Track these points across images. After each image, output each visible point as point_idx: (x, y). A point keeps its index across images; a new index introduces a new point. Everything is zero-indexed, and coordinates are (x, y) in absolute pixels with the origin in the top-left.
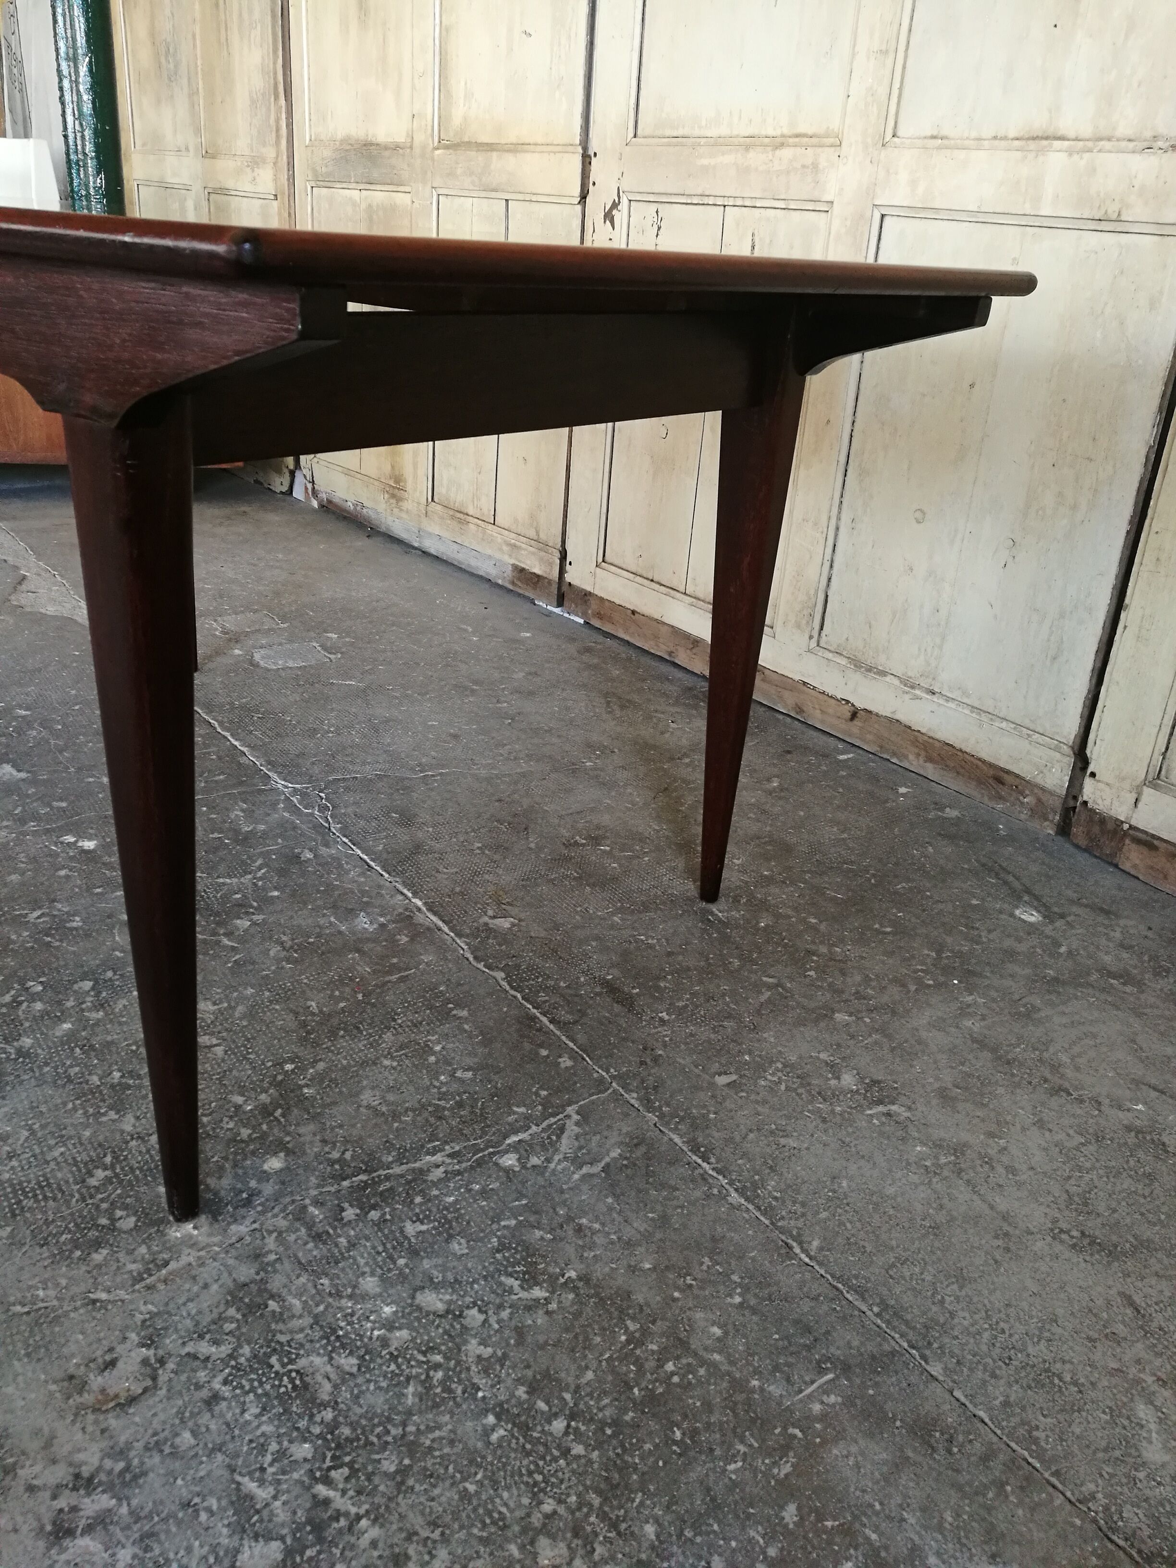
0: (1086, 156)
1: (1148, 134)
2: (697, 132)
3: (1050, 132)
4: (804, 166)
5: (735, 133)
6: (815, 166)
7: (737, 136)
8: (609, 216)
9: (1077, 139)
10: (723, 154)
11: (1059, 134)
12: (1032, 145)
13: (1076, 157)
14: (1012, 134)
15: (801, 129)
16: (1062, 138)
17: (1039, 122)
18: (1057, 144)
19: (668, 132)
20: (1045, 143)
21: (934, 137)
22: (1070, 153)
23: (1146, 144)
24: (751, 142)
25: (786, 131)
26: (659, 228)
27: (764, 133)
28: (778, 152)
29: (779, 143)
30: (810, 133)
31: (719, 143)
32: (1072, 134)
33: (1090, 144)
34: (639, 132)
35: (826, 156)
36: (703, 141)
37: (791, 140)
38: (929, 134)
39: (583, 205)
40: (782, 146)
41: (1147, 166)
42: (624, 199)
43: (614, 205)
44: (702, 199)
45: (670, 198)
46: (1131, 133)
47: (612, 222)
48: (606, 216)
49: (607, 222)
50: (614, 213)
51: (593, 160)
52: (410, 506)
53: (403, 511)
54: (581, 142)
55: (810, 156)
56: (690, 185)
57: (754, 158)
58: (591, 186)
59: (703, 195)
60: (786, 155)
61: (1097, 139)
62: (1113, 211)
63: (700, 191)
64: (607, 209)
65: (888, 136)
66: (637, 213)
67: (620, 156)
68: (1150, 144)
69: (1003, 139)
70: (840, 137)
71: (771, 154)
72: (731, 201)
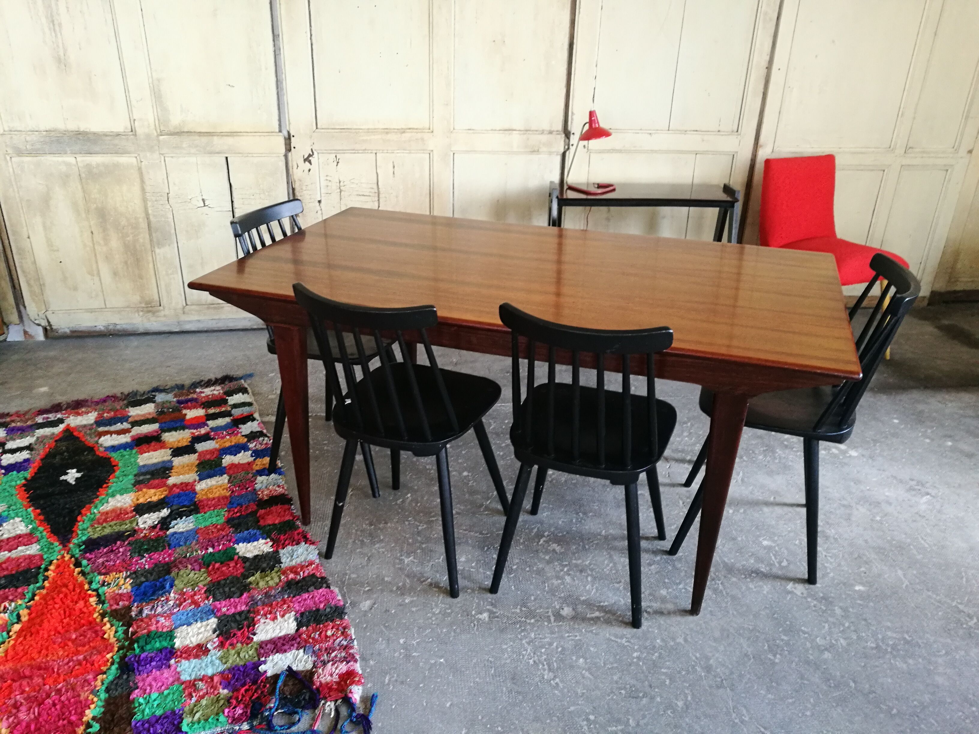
0: (525, 135)
1: (541, 129)
2: (355, 127)
3: (511, 128)
4: (417, 139)
5: (376, 127)
6: (422, 139)
7: (379, 129)
8: (307, 160)
9: (519, 131)
10: (374, 135)
11: (514, 128)
12: (506, 132)
13: (522, 136)
14: (497, 129)
15: (411, 127)
16: (515, 130)
17: (507, 127)
18: (514, 132)
19: (337, 127)
20: (510, 132)
21: (469, 130)
22: (520, 134)
23: (541, 132)
24: (387, 131)
25: (404, 127)
26: (338, 163)
27: (392, 127)
28: (403, 135)
29: (403, 131)
30: (416, 127)
31: (369, 131)
32: (518, 129)
33: (525, 132)
34: (319, 127)
35: (426, 136)
36: (361, 131)
37: (408, 130)
38: (468, 128)
39: (286, 156)
40: (404, 132)
41: (544, 138)
42: (315, 153)
43: (310, 156)
44: (365, 151)
45: (344, 151)
46: (536, 129)
47: (310, 162)
48: (305, 160)
49: (307, 163)
50: (310, 158)
51: (292, 139)
52: (167, 312)
53: (158, 317)
54: (280, 131)
55: (419, 135)
56: (357, 147)
57: (391, 136)
58: (292, 149)
59: (365, 150)
60: (407, 135)
61: (527, 131)
62: (536, 149)
63: (364, 148)
64: (306, 157)
65: (452, 129)
66: (323, 158)
67: (311, 137)
68: (543, 132)
69: (495, 130)
70: (431, 129)
71: (399, 136)
72: (381, 151)
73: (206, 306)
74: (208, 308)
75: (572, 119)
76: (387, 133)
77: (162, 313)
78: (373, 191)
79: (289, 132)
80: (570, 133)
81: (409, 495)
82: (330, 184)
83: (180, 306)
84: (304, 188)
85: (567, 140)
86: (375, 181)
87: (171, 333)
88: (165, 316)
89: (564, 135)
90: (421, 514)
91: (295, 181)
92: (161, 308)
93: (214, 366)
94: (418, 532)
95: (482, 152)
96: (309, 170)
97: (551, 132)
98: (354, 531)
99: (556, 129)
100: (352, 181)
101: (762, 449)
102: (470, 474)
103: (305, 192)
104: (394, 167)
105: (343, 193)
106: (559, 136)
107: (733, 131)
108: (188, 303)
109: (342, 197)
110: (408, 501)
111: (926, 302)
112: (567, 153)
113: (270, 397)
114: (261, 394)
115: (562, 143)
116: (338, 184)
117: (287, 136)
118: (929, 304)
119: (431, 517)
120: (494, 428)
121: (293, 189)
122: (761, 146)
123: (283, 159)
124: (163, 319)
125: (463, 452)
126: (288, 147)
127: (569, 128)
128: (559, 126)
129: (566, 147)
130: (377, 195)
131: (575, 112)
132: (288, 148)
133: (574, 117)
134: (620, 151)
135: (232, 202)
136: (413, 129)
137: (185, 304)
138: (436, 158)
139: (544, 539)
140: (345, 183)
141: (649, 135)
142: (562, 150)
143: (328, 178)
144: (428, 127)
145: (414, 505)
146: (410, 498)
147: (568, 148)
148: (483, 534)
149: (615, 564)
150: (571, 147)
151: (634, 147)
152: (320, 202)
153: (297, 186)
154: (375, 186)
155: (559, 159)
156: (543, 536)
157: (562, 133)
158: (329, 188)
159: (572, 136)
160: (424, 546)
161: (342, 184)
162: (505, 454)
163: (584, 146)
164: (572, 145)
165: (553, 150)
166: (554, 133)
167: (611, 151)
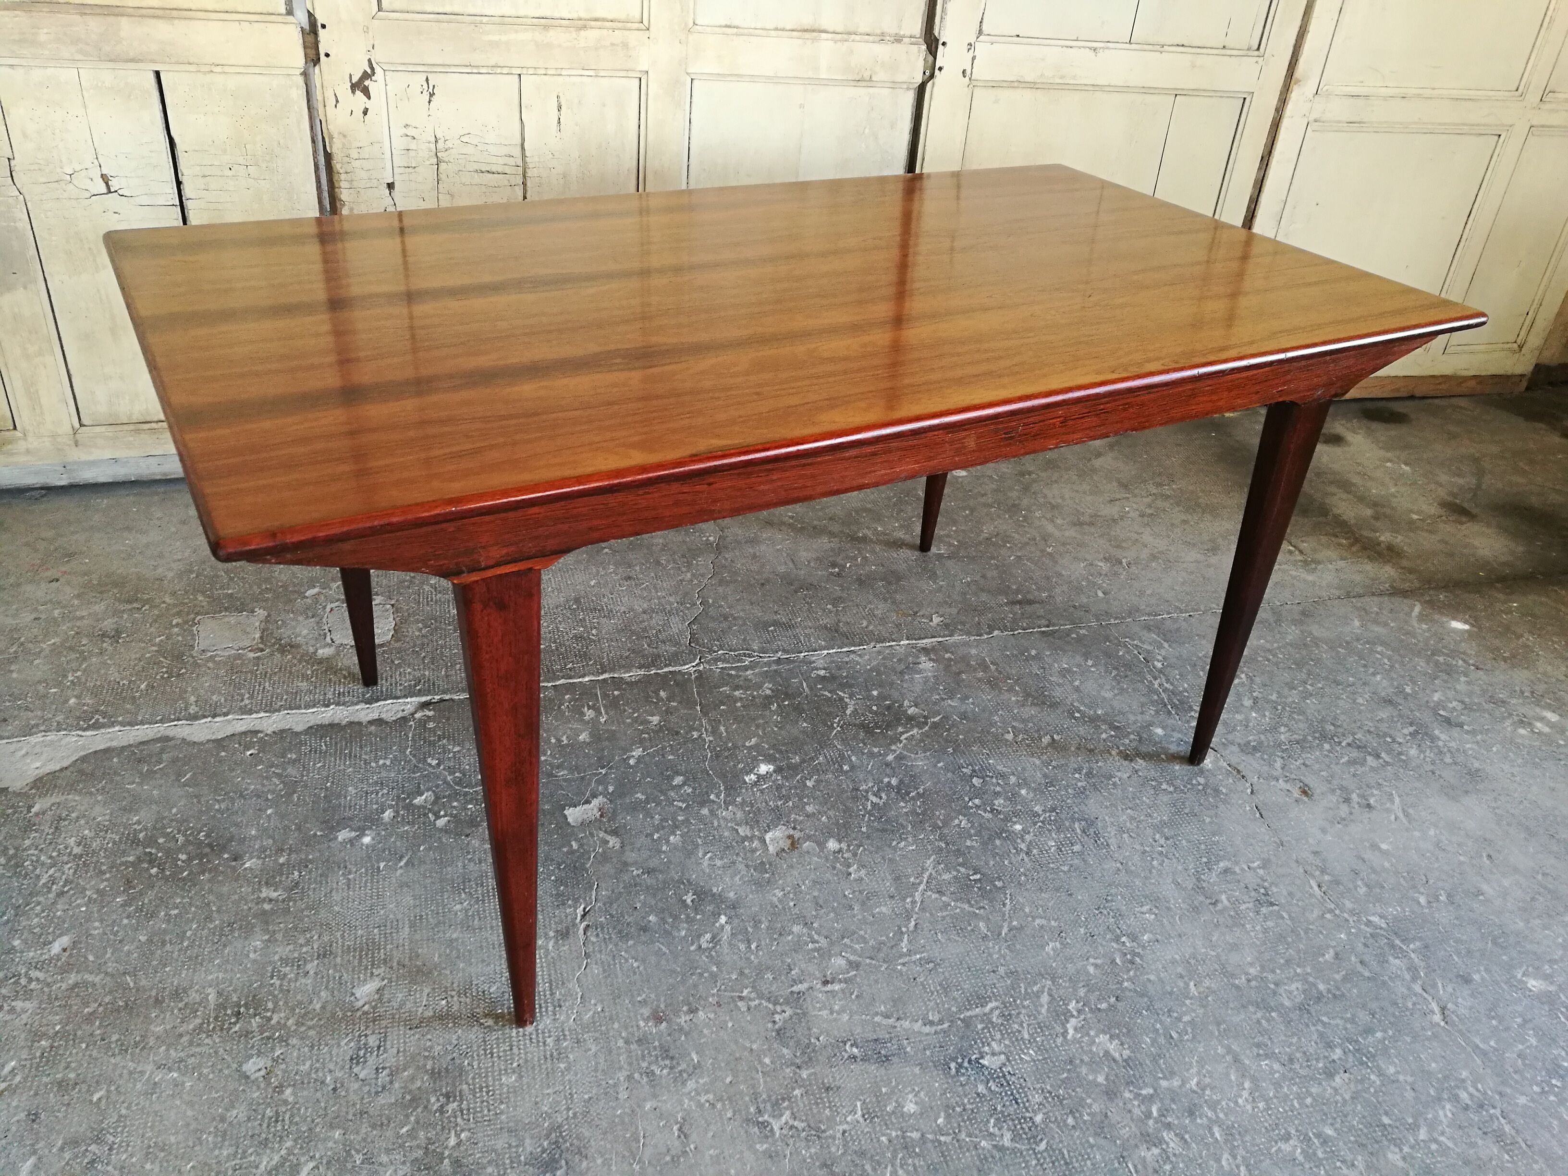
0: (846, 43)
1: (879, 32)
2: (472, 10)
3: (816, 27)
4: (612, 44)
5: (521, 13)
6: (625, 45)
7: (526, 17)
8: (360, 86)
9: (834, 33)
10: (516, 32)
11: (824, 27)
12: (807, 35)
13: (839, 44)
14: (788, 28)
15: (600, 15)
16: (825, 31)
17: (807, 21)
18: (824, 35)
19: (430, 9)
20: (815, 34)
21: (727, 26)
22: (836, 42)
23: (879, 38)
24: (545, 23)
25: (583, 15)
26: (431, 95)
27: (557, 15)
28: (582, 33)
29: (582, 24)
30: (610, 17)
31: (504, 21)
32: (831, 30)
33: (845, 36)
34: (384, 5)
35: (633, 37)
36: (485, 19)
37: (593, 23)
38: (724, 24)
39: (305, 74)
40: (585, 27)
41: (883, 51)
42: (378, 70)
43: (366, 76)
44: (494, 69)
45: (445, 68)
46: (868, 30)
47: (366, 92)
48: (354, 87)
49: (358, 92)
50: (366, 83)
51: (321, 31)
52: (33, 443)
53: (11, 454)
54: (290, 12)
55: (618, 36)
56: (477, 58)
57: (555, 36)
58: (322, 57)
59: (496, 66)
60: (591, 35)
61: (849, 33)
62: (866, 75)
63: (492, 63)
64: (355, 79)
65: (691, 24)
66: (396, 82)
67: (366, 29)
68: (882, 38)
69: (783, 30)
70: (645, 22)
71: (574, 35)
72: (531, 71)
73: (132, 427)
74: (137, 431)
75: (943, 12)
76: (546, 27)
77: (22, 445)
78: (511, 161)
79: (310, 15)
80: (937, 40)
81: (723, 919)
82: (413, 146)
83: (66, 428)
84: (354, 154)
85: (931, 58)
86: (519, 141)
87: (49, 490)
88: (28, 452)
89: (924, 47)
90: (769, 976)
91: (331, 138)
92: (18, 434)
93: (170, 575)
94: (778, 1032)
95: (753, 78)
96: (365, 112)
97: (898, 39)
98: (621, 1043)
99: (908, 34)
100: (464, 139)
101: (1406, 731)
102: (844, 846)
103: (356, 164)
104: (560, 108)
105: (443, 166)
106: (914, 49)
107: (1248, 49)
108: (85, 421)
109: (443, 177)
110: (725, 936)
111: (1524, 384)
112: (929, 86)
113: (320, 652)
114: (298, 646)
115: (920, 65)
116: (433, 146)
117: (307, 27)
118: (1528, 389)
119: (795, 982)
120: (855, 712)
121: (328, 157)
122: (1298, 81)
123: (300, 80)
124: (22, 459)
125: (809, 784)
126: (311, 52)
127: (937, 31)
128: (916, 27)
129: (928, 74)
130: (520, 169)
132: (313, 56)
133: (948, 6)
134: (1033, 86)
135: (179, 183)
136: (604, 20)
137: (77, 425)
138: (654, 88)
139: (1073, 1022)
140: (449, 144)
141: (1092, 53)
142: (919, 80)
143: (411, 132)
144: (638, 16)
145: (742, 947)
146: (728, 928)
147: (932, 76)
148: (932, 1023)
149: (1254, 1079)
150: (937, 72)
151: (1062, 77)
152: (391, 186)
153: (336, 149)
154: (517, 152)
155: (909, 98)
156: (1068, 1014)
157: (921, 41)
158: (412, 153)
159: (940, 47)
160: (805, 1074)
161: (440, 145)
162: (901, 782)
163: (964, 72)
164: (940, 69)
165: (901, 78)
166: (906, 40)
167: (1016, 84)
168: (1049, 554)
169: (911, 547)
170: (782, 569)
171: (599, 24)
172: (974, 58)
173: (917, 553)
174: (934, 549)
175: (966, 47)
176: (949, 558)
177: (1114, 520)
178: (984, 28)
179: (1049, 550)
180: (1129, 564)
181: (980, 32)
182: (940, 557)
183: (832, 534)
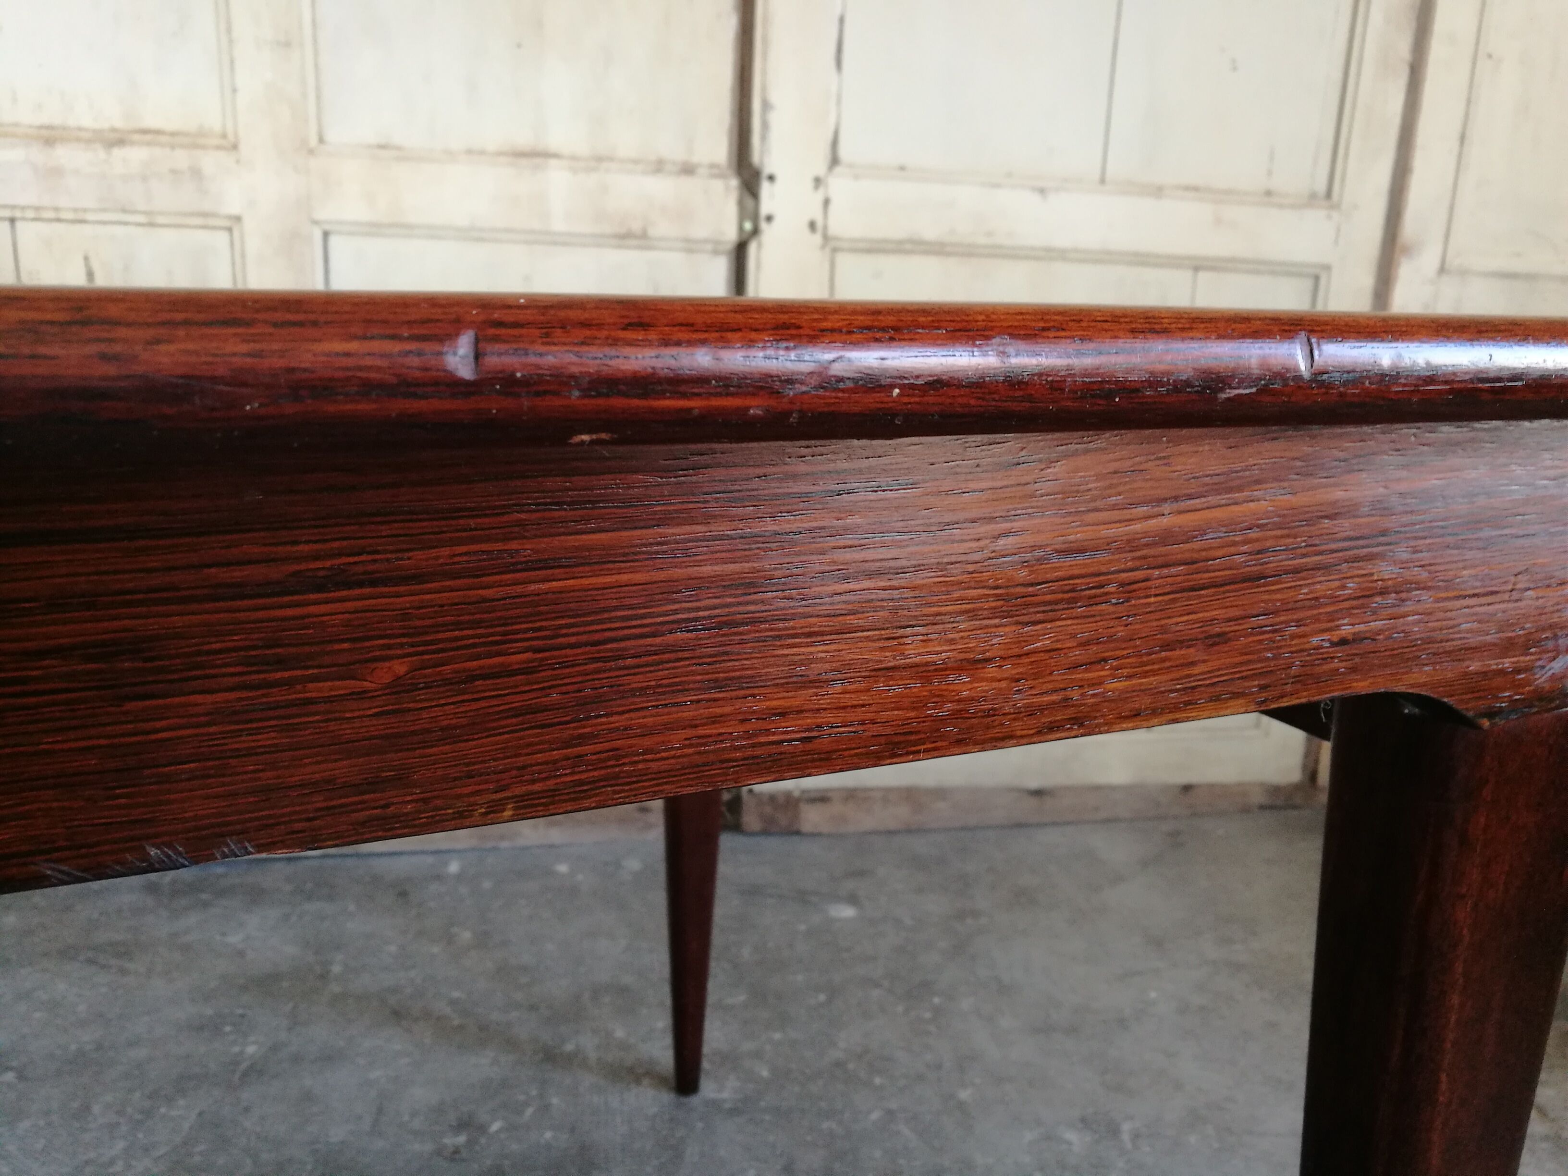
0: (593, 175)
1: (651, 157)
3: (540, 149)
4: (174, 172)
6: (196, 173)
9: (573, 158)
12: (524, 161)
13: (582, 175)
14: (491, 149)
15: (151, 122)
16: (556, 156)
17: (524, 139)
18: (553, 162)
20: (538, 160)
21: (382, 147)
22: (575, 172)
23: (654, 167)
24: (51, 135)
25: (119, 124)
27: (73, 123)
28: (117, 152)
29: (115, 138)
30: (169, 127)
32: (565, 152)
33: (593, 164)
35: (209, 162)
37: (136, 137)
38: (374, 143)
40: (121, 143)
41: (664, 189)
46: (633, 155)
55: (181, 159)
60: (134, 155)
61: (600, 159)
62: (636, 227)
65: (313, 141)
68: (659, 167)
69: (482, 153)
70: (231, 137)
71: (102, 154)
72: (30, 214)
75: (765, 126)
76: (51, 142)
80: (758, 172)
85: (749, 202)
89: (734, 182)
95: (434, 233)
97: (688, 170)
99: (705, 161)
106: (718, 185)
107: (1313, 194)
112: (752, 249)
115: (731, 210)
122: (1407, 251)
127: (756, 158)
128: (719, 149)
129: (748, 226)
131: (774, 97)
133: (774, 118)
136: (158, 132)
141: (1038, 197)
142: (731, 235)
144: (215, 127)
147: (756, 231)
150: (763, 225)
151: (989, 234)
155: (720, 266)
157: (730, 173)
159: (764, 183)
163: (812, 226)
164: (769, 219)
165: (700, 231)
166: (702, 171)
167: (908, 246)
168: (961, 1106)
169: (660, 1081)
170: (337, 1134)
171: (148, 137)
172: (827, 202)
173: (667, 1097)
174: (708, 1088)
175: (810, 184)
176: (734, 1112)
177: (1122, 1022)
178: (844, 153)
179: (964, 1095)
180: (1136, 1136)
181: (835, 161)
182: (715, 1104)
183: (511, 1044)
